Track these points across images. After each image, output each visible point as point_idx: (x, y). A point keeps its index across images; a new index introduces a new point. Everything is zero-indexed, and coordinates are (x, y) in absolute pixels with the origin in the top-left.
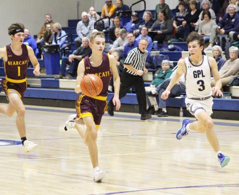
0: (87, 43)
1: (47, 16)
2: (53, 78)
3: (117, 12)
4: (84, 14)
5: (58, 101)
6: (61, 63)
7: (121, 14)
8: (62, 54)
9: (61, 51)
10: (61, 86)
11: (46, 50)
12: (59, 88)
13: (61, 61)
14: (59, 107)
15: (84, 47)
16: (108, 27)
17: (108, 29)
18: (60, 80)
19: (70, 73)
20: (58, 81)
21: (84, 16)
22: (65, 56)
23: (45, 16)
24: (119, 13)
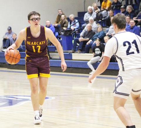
0: (90, 28)
1: (60, 11)
2: (68, 52)
3: (112, 6)
4: (89, 7)
5: (71, 69)
6: (73, 42)
7: (114, 7)
8: (74, 36)
9: (73, 34)
10: (74, 58)
11: (62, 33)
12: (72, 59)
13: (73, 41)
14: (72, 72)
15: (88, 31)
16: (106, 17)
17: (105, 18)
18: (73, 54)
19: (80, 49)
20: (72, 55)
21: (90, 9)
22: (76, 37)
23: (58, 11)
24: (113, 7)
